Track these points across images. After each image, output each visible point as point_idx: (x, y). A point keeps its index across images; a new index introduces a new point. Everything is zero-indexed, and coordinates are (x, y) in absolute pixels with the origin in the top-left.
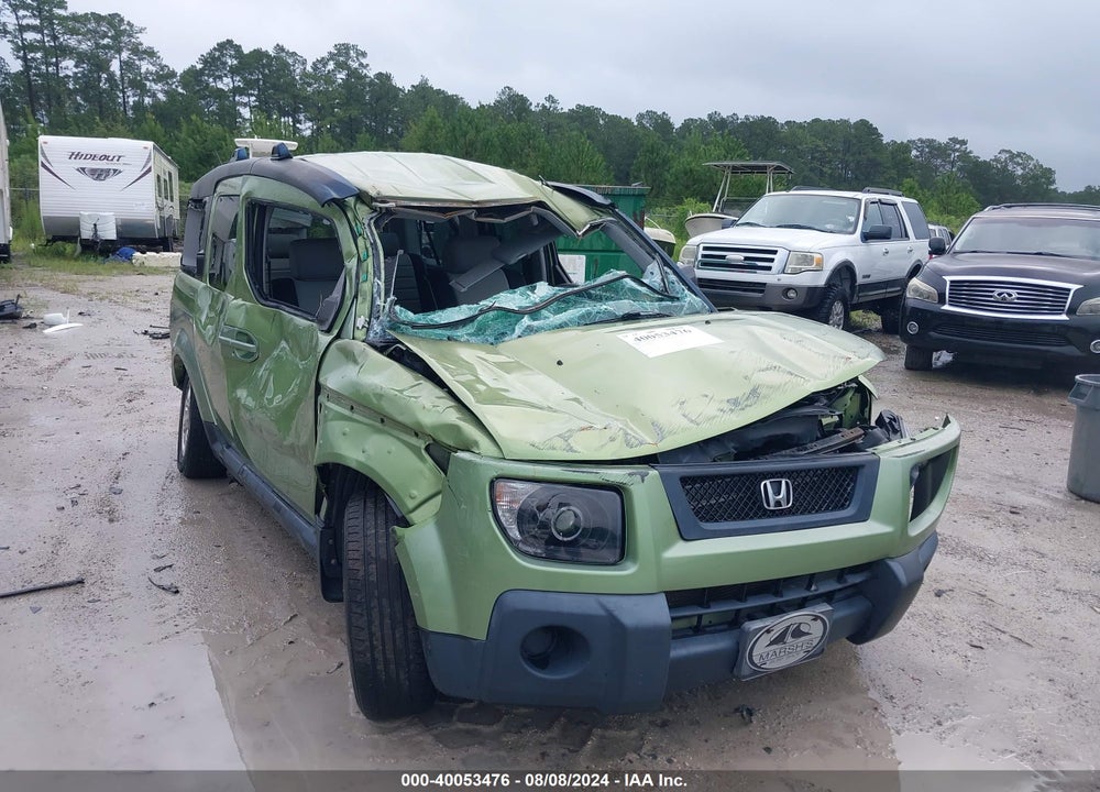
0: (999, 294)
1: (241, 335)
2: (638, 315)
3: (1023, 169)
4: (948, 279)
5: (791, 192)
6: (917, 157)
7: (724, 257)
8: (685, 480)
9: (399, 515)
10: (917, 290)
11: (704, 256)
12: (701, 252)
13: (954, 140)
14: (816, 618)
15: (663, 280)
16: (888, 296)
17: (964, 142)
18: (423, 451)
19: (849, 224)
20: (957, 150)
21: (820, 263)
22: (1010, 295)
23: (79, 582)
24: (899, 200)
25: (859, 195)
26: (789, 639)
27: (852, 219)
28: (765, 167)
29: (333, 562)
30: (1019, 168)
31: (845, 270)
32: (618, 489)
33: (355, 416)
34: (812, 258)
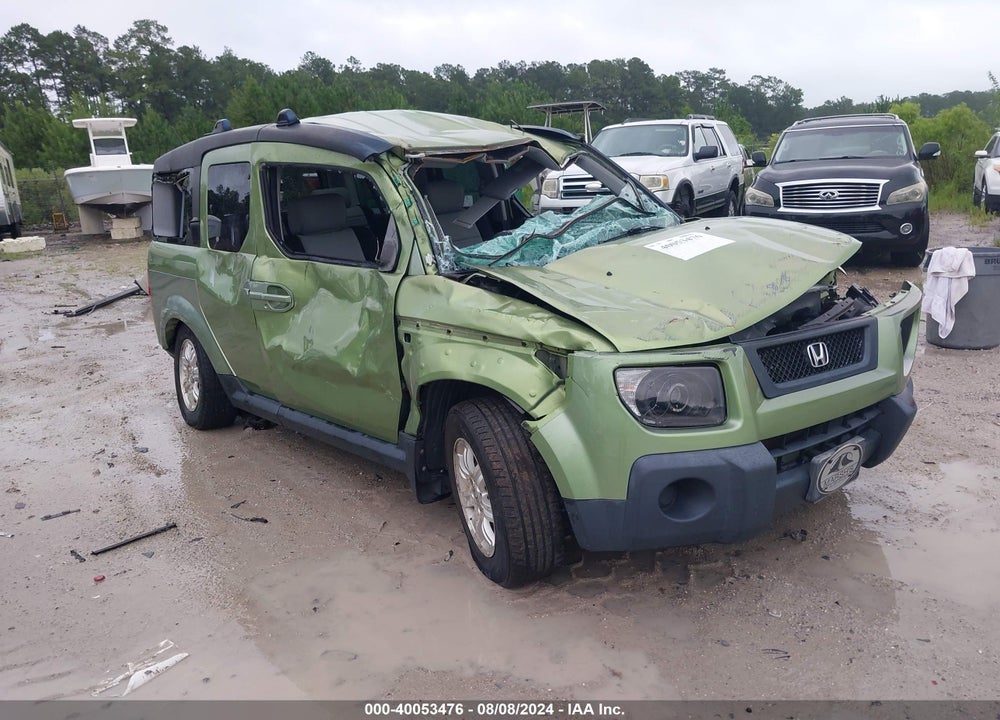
0: (824, 194)
1: (273, 288)
2: (640, 229)
3: (773, 91)
4: (780, 185)
5: (626, 125)
6: (684, 87)
7: (583, 186)
8: (760, 351)
9: (523, 412)
10: (754, 198)
11: (565, 187)
12: (562, 184)
13: (714, 70)
14: (856, 448)
15: (638, 200)
16: (716, 207)
17: (722, 72)
18: (534, 358)
19: (681, 147)
20: (717, 79)
21: (666, 183)
22: (833, 194)
23: (170, 528)
24: (715, 123)
25: (684, 122)
26: (841, 467)
27: (683, 143)
28: (581, 106)
29: (424, 468)
30: (769, 90)
31: (685, 188)
32: (714, 364)
33: (454, 338)
34: (659, 180)
